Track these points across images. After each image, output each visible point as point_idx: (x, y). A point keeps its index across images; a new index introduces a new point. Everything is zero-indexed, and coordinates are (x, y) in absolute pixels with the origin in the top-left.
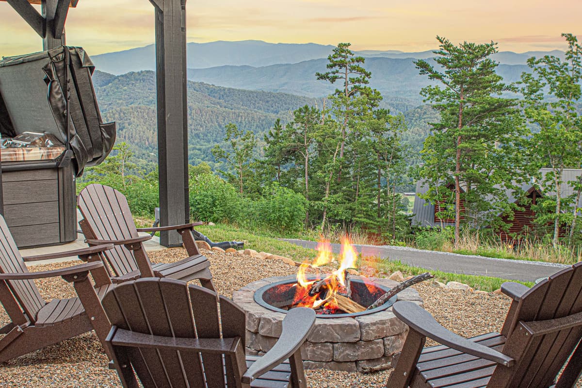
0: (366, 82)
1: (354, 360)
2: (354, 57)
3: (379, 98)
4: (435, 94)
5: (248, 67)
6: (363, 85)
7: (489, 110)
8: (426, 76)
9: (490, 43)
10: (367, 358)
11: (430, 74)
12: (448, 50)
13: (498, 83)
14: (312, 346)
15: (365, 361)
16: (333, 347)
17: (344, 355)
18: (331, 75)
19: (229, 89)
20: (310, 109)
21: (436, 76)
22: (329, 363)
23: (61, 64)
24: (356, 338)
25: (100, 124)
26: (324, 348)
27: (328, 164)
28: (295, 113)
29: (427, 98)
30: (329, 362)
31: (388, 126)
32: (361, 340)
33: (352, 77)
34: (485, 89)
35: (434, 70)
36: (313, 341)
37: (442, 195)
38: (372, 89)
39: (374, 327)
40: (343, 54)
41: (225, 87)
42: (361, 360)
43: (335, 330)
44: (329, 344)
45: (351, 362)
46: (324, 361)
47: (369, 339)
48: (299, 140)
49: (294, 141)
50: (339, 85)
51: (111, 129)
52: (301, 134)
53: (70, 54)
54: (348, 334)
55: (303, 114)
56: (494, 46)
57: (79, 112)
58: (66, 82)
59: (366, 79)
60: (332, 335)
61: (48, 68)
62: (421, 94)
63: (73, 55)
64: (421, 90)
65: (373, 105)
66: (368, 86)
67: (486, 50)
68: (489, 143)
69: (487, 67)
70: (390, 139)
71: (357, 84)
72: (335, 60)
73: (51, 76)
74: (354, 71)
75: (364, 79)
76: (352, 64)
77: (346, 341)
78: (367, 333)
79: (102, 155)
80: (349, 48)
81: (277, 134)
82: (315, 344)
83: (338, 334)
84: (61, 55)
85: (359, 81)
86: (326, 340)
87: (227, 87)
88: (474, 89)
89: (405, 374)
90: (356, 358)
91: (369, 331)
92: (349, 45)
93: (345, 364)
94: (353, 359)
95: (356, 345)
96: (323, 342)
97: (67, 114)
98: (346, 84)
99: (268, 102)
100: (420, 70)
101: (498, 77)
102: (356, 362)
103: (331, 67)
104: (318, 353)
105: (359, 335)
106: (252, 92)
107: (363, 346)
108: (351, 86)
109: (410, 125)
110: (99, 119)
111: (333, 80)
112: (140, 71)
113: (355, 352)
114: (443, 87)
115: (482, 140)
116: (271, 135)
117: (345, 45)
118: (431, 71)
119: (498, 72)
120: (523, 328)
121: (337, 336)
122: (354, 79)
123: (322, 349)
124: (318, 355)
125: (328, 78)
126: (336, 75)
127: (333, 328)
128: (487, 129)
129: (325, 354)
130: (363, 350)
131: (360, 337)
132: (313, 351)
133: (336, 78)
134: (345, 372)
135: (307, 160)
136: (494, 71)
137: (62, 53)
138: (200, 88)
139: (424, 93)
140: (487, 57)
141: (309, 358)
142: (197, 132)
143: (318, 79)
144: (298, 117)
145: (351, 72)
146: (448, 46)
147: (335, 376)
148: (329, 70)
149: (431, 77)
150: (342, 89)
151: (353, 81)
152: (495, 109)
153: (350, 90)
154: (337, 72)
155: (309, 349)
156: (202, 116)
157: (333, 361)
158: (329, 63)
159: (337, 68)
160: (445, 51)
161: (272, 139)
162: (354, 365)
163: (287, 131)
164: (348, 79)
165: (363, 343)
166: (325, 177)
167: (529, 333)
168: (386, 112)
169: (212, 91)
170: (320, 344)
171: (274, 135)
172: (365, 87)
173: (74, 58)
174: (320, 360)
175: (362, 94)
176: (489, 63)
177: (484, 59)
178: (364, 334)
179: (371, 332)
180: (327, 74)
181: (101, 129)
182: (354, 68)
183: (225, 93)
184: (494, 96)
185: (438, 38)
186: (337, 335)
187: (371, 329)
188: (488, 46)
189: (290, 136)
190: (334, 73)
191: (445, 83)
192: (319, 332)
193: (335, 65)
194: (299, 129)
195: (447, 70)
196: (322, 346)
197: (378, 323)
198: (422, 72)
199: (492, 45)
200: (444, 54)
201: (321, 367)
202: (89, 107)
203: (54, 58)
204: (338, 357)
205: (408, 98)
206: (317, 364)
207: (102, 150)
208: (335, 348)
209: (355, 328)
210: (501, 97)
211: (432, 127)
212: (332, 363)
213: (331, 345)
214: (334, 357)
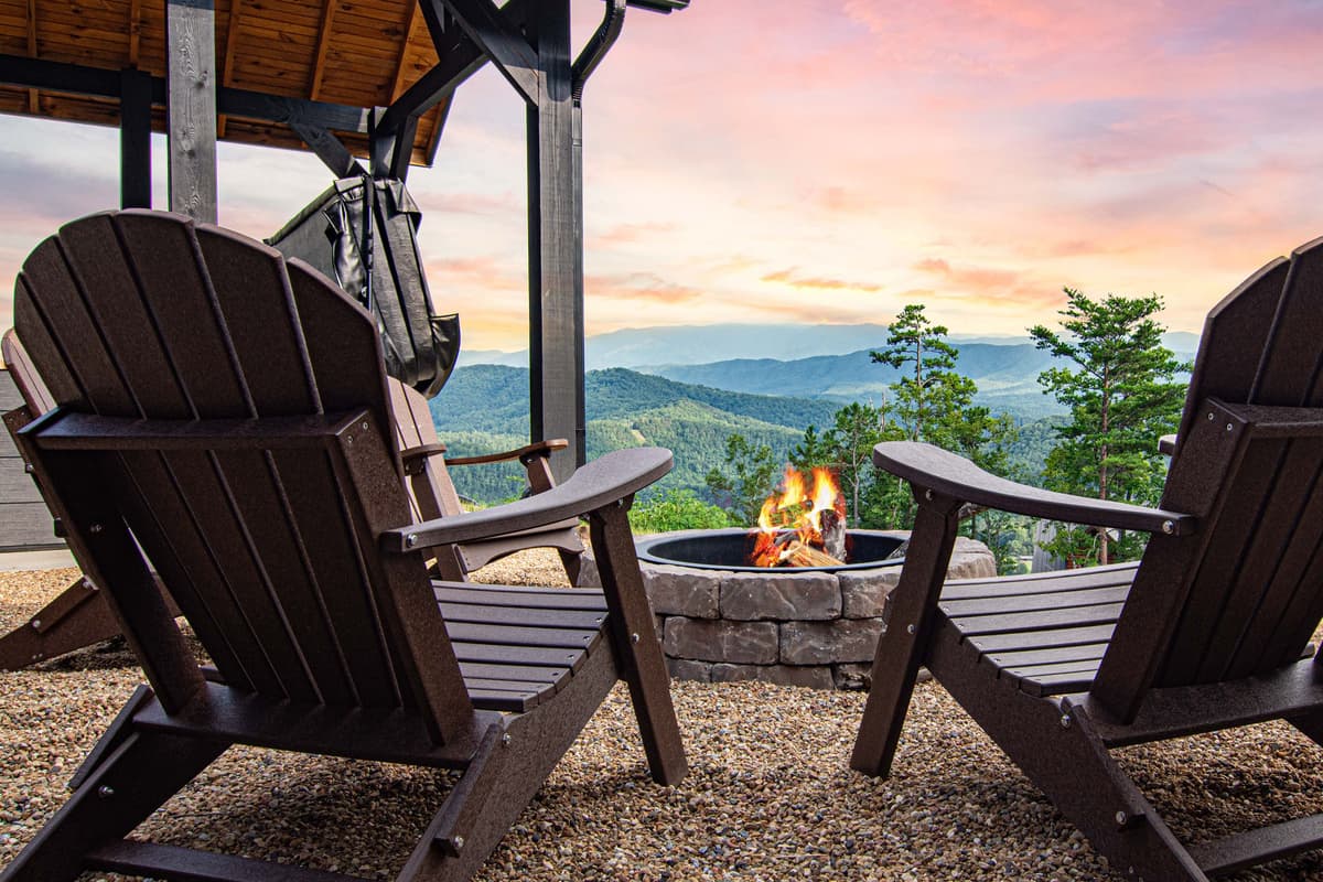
0: (950, 366)
1: (828, 661)
2: (931, 327)
3: (972, 390)
4: (1063, 381)
5: (774, 361)
6: (945, 371)
7: (1153, 404)
8: (1048, 351)
9: (1150, 297)
10: (858, 658)
11: (1053, 347)
12: (1082, 309)
13: (1167, 361)
14: (732, 630)
15: (854, 666)
16: (779, 632)
17: (804, 650)
18: (894, 356)
19: (742, 396)
20: (862, 409)
21: (1063, 350)
22: (770, 668)
23: (359, 206)
24: (832, 610)
25: (430, 316)
26: (757, 633)
27: (890, 495)
28: (837, 416)
29: (1050, 387)
30: (769, 665)
31: (985, 434)
32: (842, 617)
33: (928, 358)
34: (1146, 370)
35: (1060, 341)
36: (734, 617)
37: (1077, 544)
38: (960, 377)
39: (874, 589)
40: (913, 322)
41: (736, 391)
42: (844, 663)
43: (784, 593)
44: (769, 624)
45: (819, 665)
46: (758, 662)
47: (862, 615)
48: (844, 460)
49: (836, 461)
50: (908, 370)
51: (451, 327)
52: (847, 448)
53: (376, 189)
54: (811, 602)
55: (850, 417)
56: (1158, 302)
57: (392, 294)
58: (367, 236)
59: (950, 360)
60: (777, 601)
61: (335, 209)
62: (1039, 381)
63: (380, 190)
64: (1039, 375)
65: (962, 402)
66: (953, 372)
67: (1145, 307)
68: (1155, 458)
69: (1146, 335)
70: (990, 456)
71: (936, 369)
72: (900, 331)
73: (338, 224)
74: (930, 349)
75: (946, 360)
76: (927, 338)
77: (808, 616)
78: (858, 600)
79: (435, 375)
80: (922, 313)
81: (809, 450)
82: (738, 624)
83: (791, 602)
84: (357, 191)
85: (938, 364)
86: (762, 614)
87: (739, 391)
88: (1126, 371)
89: (910, 628)
90: (833, 658)
91: (863, 596)
92: (922, 307)
93: (809, 670)
94: (826, 659)
95: (832, 629)
96: (756, 618)
97: (368, 295)
98: (917, 370)
99: (802, 414)
100: (1037, 341)
101: (1166, 352)
102: (834, 667)
103: (894, 341)
104: (745, 644)
105: (838, 606)
106: (777, 400)
107: (849, 630)
108: (924, 373)
109: (1027, 449)
110: (429, 308)
111: (897, 363)
112: (606, 368)
113: (828, 643)
114: (1075, 369)
115: (1142, 454)
116: (801, 452)
117: (916, 308)
118: (1054, 342)
119: (1165, 344)
120: (1217, 412)
121: (790, 607)
122: (930, 361)
123: (754, 636)
124: (745, 648)
125: (889, 360)
126: (903, 354)
127: (779, 588)
128: (1150, 436)
129: (760, 648)
130: (849, 640)
131: (840, 609)
132: (735, 641)
133: (902, 359)
134: (807, 689)
135: (856, 490)
136: (1159, 341)
137: (359, 186)
138: (698, 395)
139: (1043, 381)
140: (1147, 317)
141: (725, 657)
142: (692, 461)
143: (874, 361)
144: (842, 422)
145: (926, 350)
146: (1082, 304)
147: (782, 694)
148: (891, 347)
149: (1056, 353)
150: (911, 377)
151: (928, 363)
152: (1162, 401)
153: (924, 378)
154: (904, 350)
155: (725, 635)
156: (700, 436)
157: (778, 663)
158: (890, 335)
159: (903, 343)
160: (1077, 310)
161: (801, 458)
162: (828, 673)
163: (825, 445)
164: (921, 362)
165: (848, 623)
166: (885, 515)
167: (1235, 422)
168: (983, 411)
169: (715, 399)
170: (749, 624)
171: (804, 451)
172: (949, 374)
173: (382, 196)
174: (749, 661)
175: (944, 383)
176: (1150, 327)
177: (1141, 321)
178: (851, 602)
179: (867, 597)
180: (888, 353)
181: (432, 327)
182: (930, 344)
183: (736, 402)
184: (1159, 381)
185: (1066, 290)
186: (786, 602)
187: (866, 590)
188: (1148, 301)
189: (829, 452)
190: (898, 352)
191: (1077, 360)
192: (747, 596)
193: (899, 339)
194: (843, 440)
195: (1081, 341)
196: (753, 626)
197: (883, 581)
198: (1041, 346)
199: (1154, 299)
200: (1076, 315)
201: (753, 676)
202: (412, 286)
203: (345, 195)
204: (793, 654)
205: (1024, 406)
206: (744, 670)
207: (434, 367)
208: (783, 633)
209: (829, 588)
210: (1172, 382)
211: (1058, 433)
212: (778, 668)
213: (775, 626)
214: (782, 654)
